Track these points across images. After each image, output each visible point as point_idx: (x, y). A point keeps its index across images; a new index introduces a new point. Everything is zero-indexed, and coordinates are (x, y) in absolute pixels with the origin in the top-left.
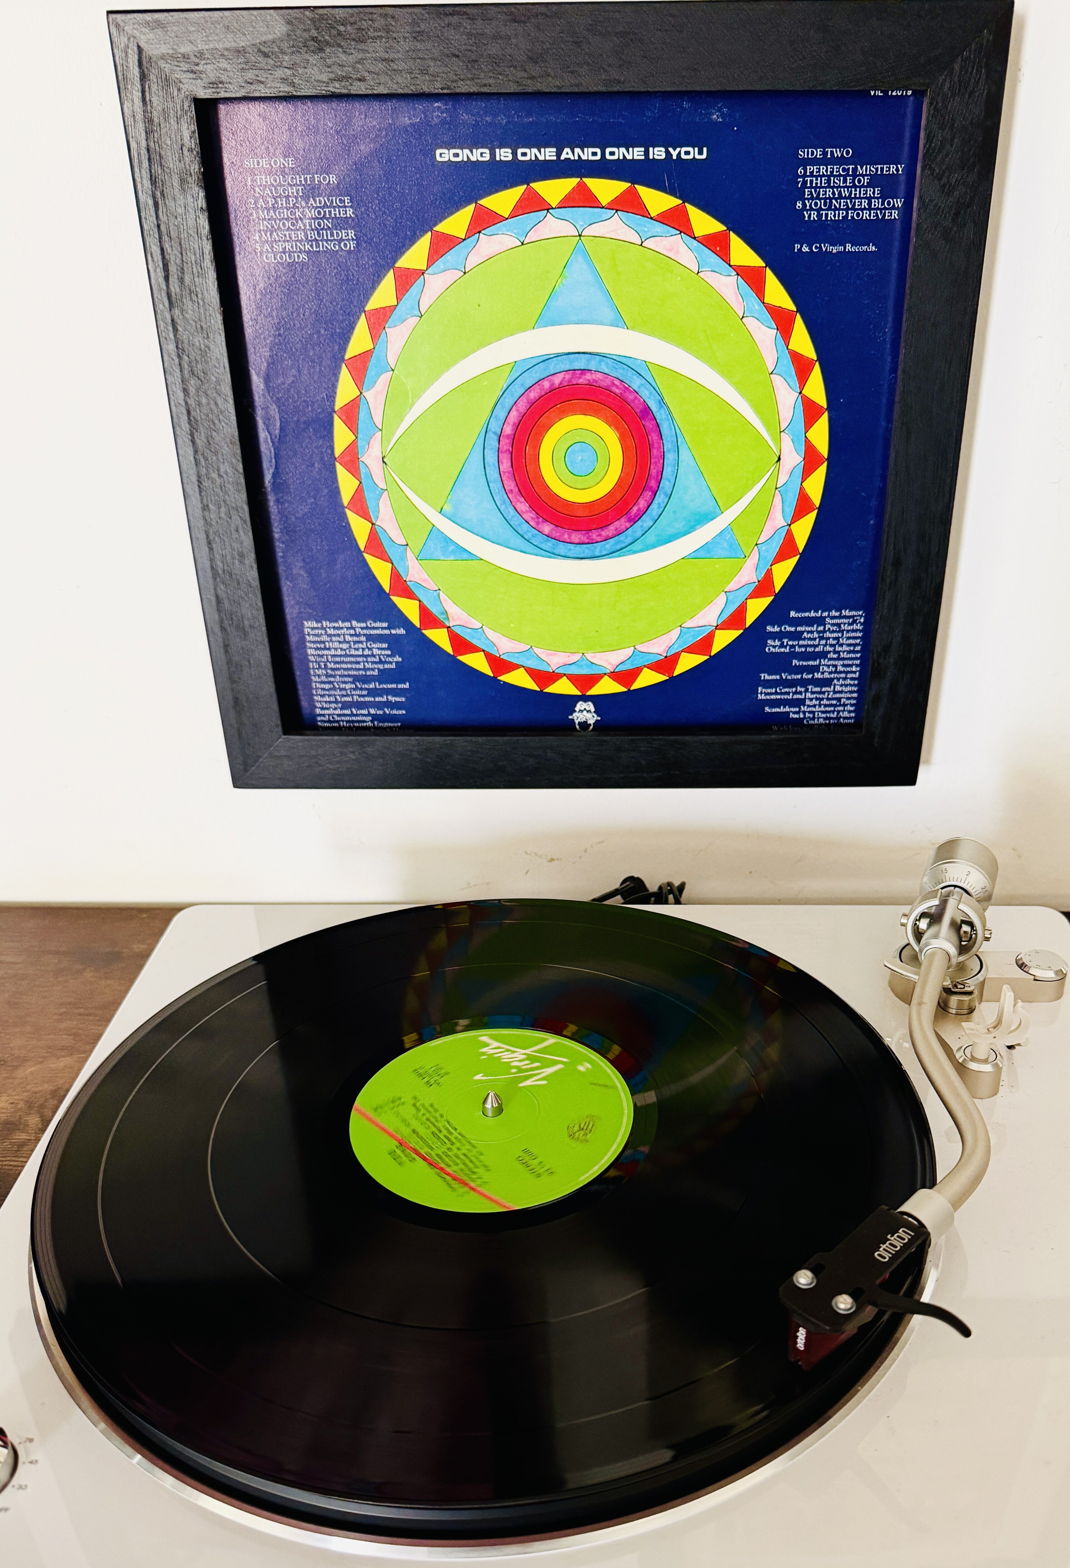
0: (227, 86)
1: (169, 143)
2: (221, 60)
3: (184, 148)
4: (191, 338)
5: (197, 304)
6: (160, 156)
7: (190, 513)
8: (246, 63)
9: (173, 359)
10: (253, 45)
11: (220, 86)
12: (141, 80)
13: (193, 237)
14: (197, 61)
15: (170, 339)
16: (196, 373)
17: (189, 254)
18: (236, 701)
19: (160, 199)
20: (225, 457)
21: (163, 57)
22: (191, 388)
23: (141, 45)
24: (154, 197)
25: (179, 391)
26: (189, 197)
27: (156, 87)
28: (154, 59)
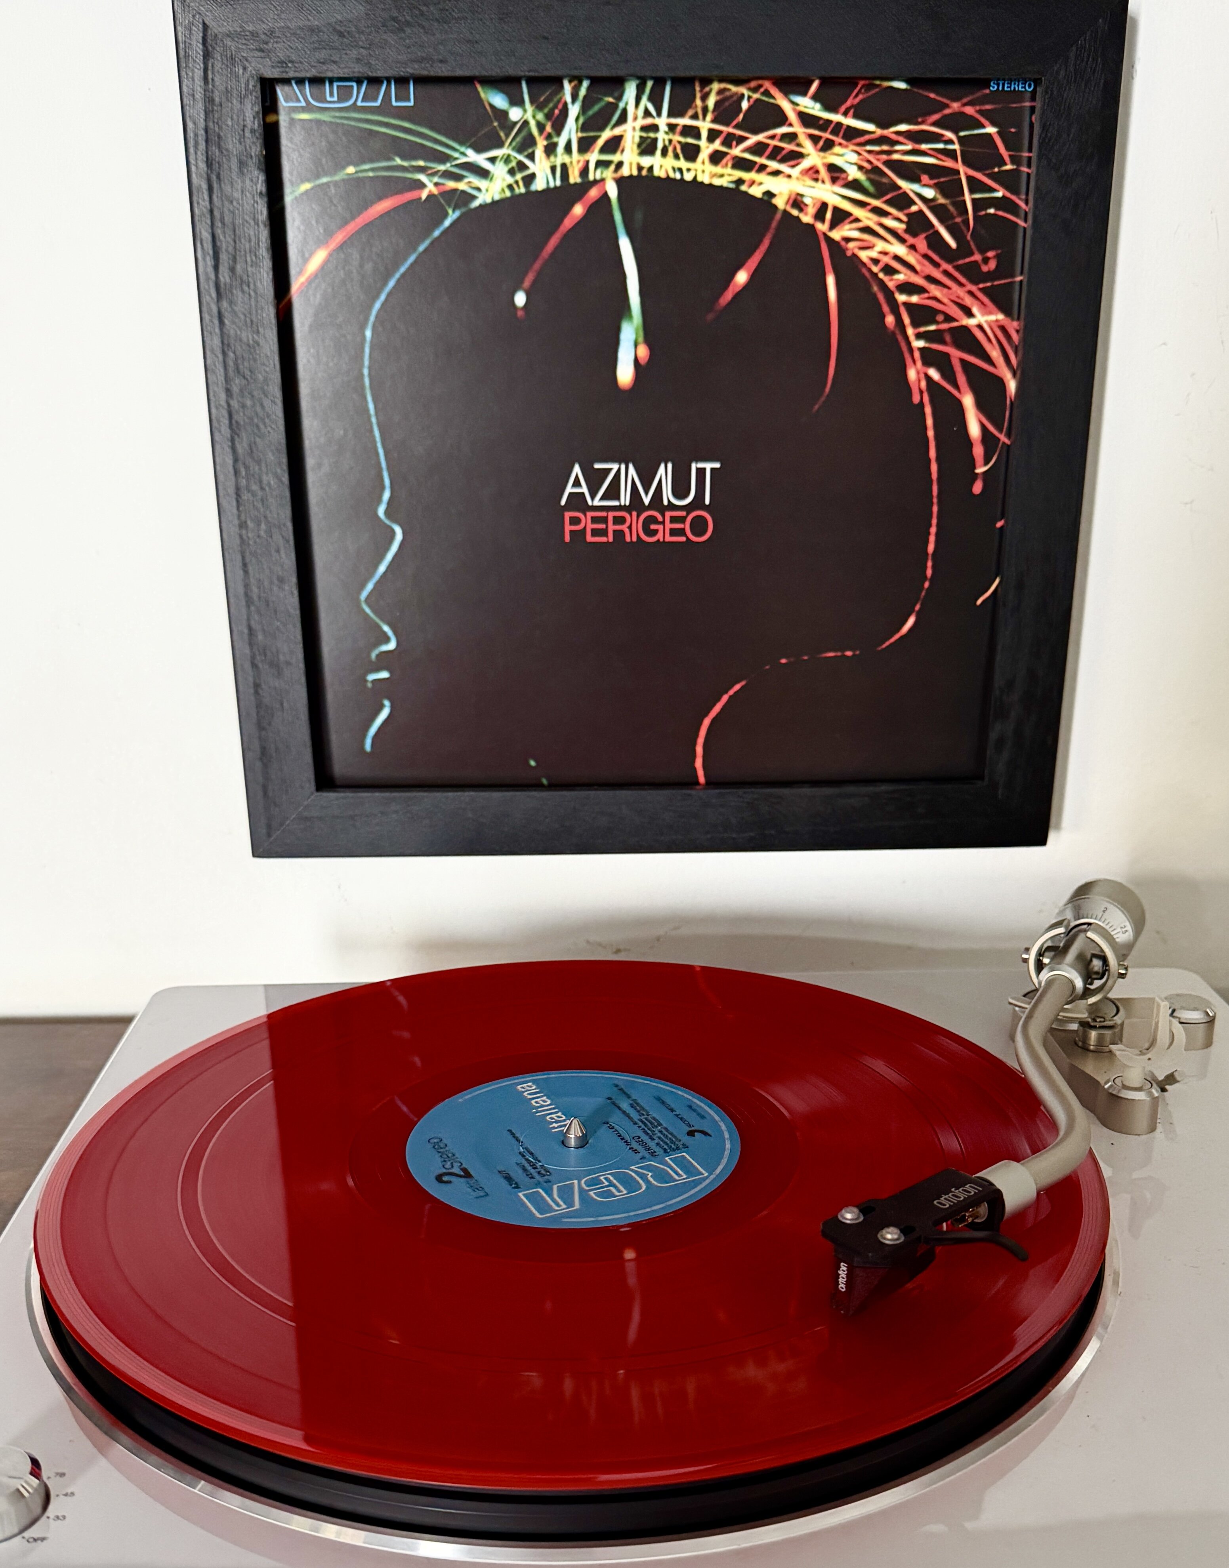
1: (230, 123)
2: (292, 39)
3: (246, 129)
4: (239, 332)
5: (247, 296)
6: (218, 137)
7: (224, 532)
8: (319, 42)
9: (216, 358)
10: (329, 24)
11: (290, 65)
12: (204, 58)
13: (250, 224)
14: (266, 39)
15: (215, 333)
16: (242, 372)
17: (243, 240)
18: (264, 751)
19: (215, 183)
20: (269, 466)
21: (229, 35)
22: (235, 389)
23: (206, 22)
24: (209, 181)
25: (221, 393)
26: (248, 181)
27: (220, 65)
28: (220, 37)
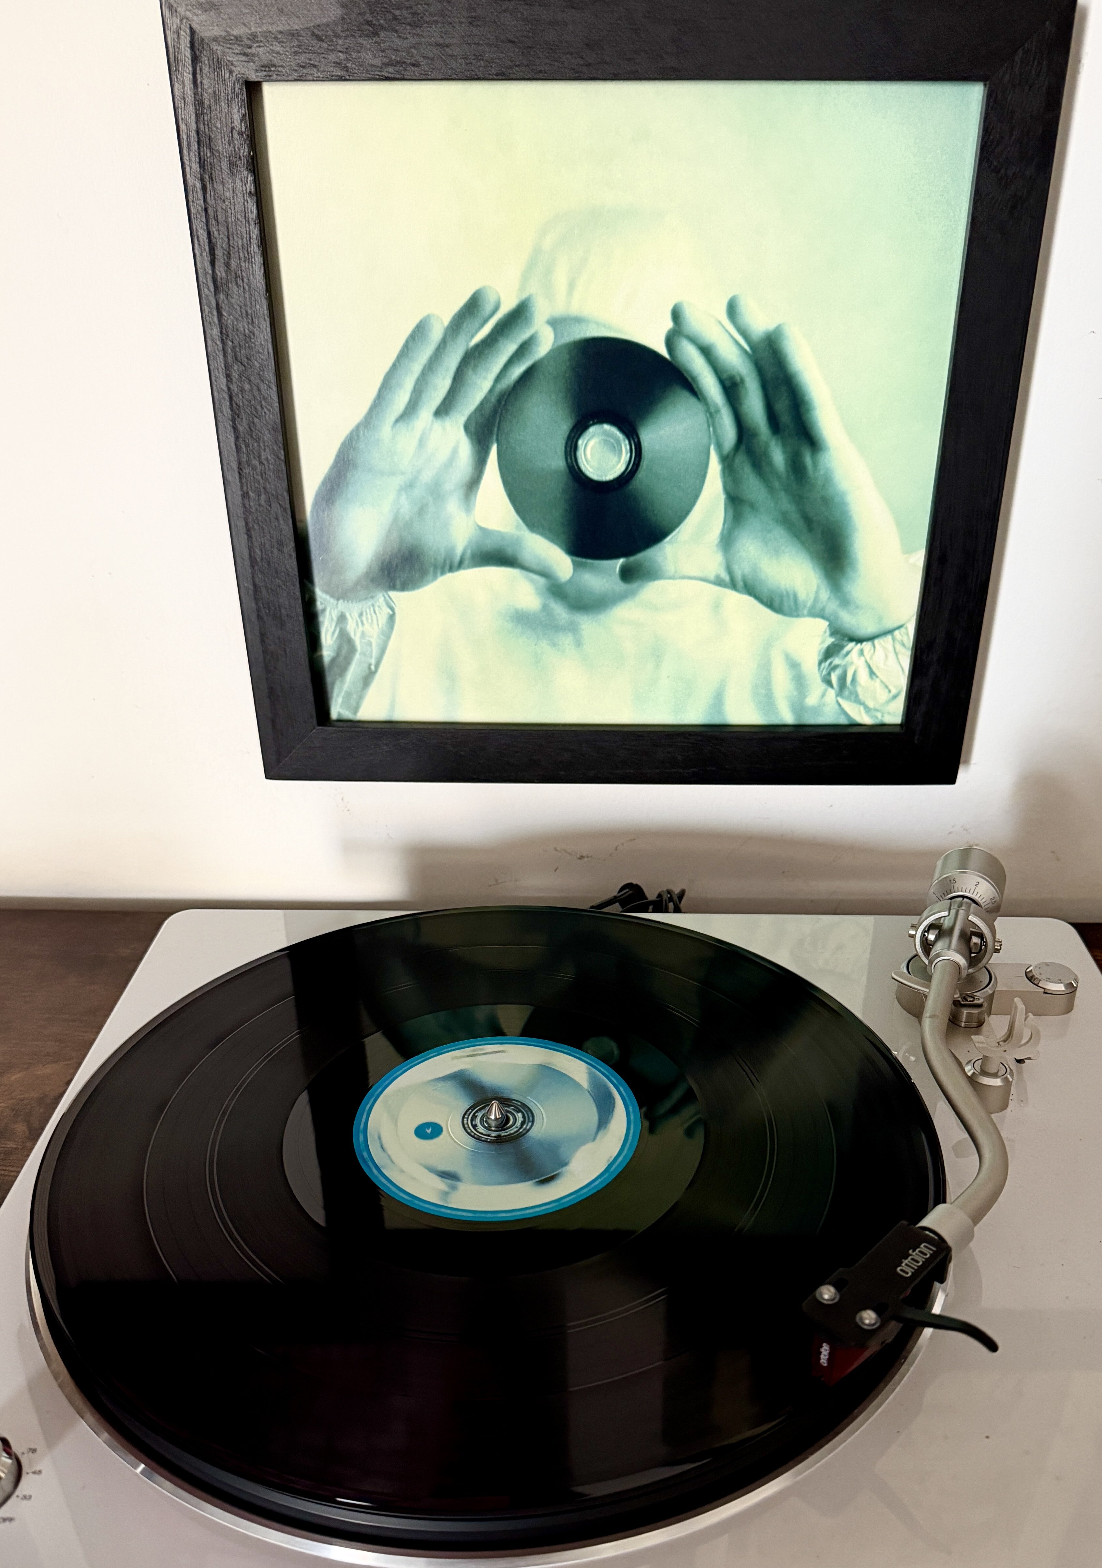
0: (280, 69)
1: (219, 126)
2: (274, 43)
3: (234, 131)
4: (235, 323)
5: (242, 289)
6: (209, 139)
7: (229, 499)
8: (299, 46)
9: (216, 344)
10: (307, 28)
11: (272, 69)
12: (193, 61)
13: (241, 222)
14: (249, 43)
15: (214, 323)
16: (239, 359)
17: (235, 237)
18: (271, 691)
19: (208, 183)
20: (266, 444)
21: (215, 39)
22: (234, 374)
23: (194, 26)
24: (202, 180)
25: (222, 377)
26: (238, 181)
27: (207, 69)
28: (207, 41)
